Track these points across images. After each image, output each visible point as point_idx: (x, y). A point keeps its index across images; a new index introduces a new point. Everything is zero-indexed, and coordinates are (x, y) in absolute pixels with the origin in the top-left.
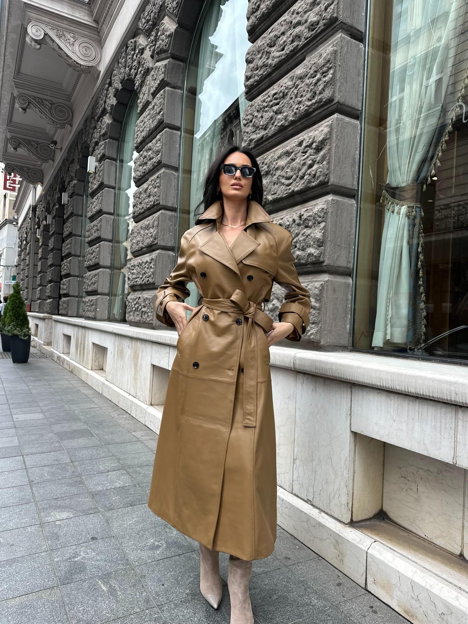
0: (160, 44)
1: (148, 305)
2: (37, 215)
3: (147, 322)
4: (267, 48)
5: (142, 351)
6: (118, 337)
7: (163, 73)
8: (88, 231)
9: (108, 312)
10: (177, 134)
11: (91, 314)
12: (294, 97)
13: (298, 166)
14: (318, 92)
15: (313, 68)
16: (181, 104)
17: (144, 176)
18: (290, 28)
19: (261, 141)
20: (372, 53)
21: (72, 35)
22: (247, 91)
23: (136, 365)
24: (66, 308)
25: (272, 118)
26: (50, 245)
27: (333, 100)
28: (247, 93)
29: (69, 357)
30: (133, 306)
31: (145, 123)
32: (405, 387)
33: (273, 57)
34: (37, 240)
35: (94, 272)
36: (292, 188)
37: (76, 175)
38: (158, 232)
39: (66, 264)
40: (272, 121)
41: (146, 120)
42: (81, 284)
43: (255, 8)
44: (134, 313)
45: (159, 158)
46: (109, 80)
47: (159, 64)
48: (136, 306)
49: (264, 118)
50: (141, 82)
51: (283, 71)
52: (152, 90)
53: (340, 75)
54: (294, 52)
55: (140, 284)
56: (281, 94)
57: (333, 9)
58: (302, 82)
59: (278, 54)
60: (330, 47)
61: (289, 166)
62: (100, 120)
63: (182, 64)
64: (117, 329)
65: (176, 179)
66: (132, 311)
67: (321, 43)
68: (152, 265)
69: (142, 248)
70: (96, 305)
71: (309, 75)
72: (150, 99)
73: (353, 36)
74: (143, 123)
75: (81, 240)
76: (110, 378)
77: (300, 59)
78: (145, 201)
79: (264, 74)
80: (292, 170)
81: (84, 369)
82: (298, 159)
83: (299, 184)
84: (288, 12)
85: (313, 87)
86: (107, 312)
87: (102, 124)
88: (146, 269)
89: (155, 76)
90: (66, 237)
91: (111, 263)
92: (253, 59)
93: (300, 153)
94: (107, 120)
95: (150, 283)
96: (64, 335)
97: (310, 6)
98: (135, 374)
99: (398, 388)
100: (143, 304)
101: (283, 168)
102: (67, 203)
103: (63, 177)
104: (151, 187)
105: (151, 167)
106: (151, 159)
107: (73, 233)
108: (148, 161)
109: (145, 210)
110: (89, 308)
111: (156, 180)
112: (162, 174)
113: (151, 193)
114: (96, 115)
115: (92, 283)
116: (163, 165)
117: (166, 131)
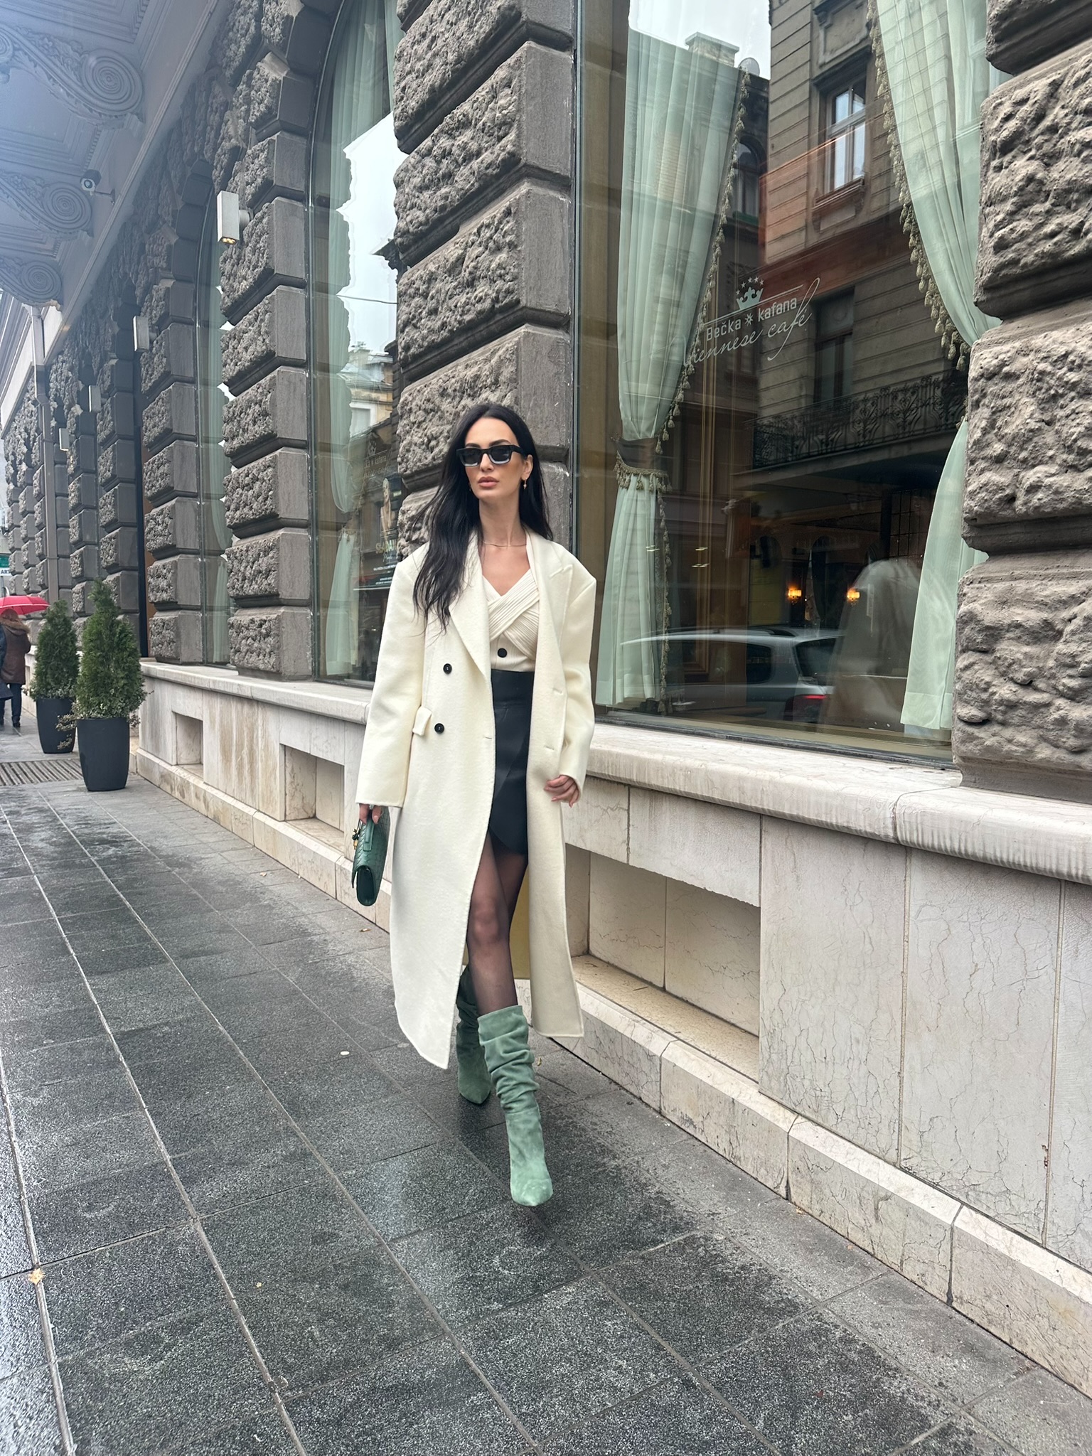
2: (52, 391)
8: (227, 422)
9: (313, 653)
10: (565, 60)
11: (264, 663)
17: (440, 221)
24: (171, 641)
26: (102, 468)
29: (202, 779)
34: (61, 459)
37: (168, 262)
38: (517, 401)
39: (160, 519)
45: (507, 150)
62: (244, 78)
65: (566, 218)
70: (276, 635)
74: (426, 42)
75: (197, 450)
81: (259, 816)
86: (309, 653)
87: (250, 86)
90: (150, 445)
91: (311, 513)
94: (270, 71)
96: (176, 714)
102: (148, 346)
103: (126, 274)
104: (481, 249)
105: (473, 185)
106: (469, 157)
107: (175, 431)
108: (458, 166)
109: (451, 331)
110: (256, 645)
111: (500, 223)
112: (523, 200)
113: (478, 273)
114: (228, 66)
115: (260, 572)
116: (524, 169)
117: (527, 52)
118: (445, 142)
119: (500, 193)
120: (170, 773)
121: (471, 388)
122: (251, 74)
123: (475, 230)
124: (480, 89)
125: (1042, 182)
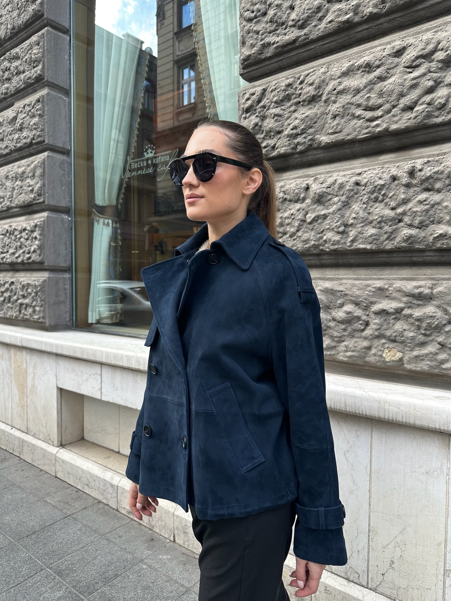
5: (35, 367)
13: (398, 89)
23: (22, 387)
36: (385, 126)
38: (44, 185)
40: (320, 15)
45: (38, 72)
48: (5, 294)
55: (12, 262)
61: (372, 89)
65: (67, 106)
68: (35, 234)
80: (381, 94)
82: (395, 76)
83: (400, 119)
88: (22, 240)
93: (400, 68)
95: (33, 261)
98: (21, 398)
100: (21, 293)
101: (358, 91)
104: (25, 115)
105: (21, 85)
109: (11, 150)
111: (35, 105)
112: (45, 96)
113: (24, 126)
116: (46, 83)
117: (47, 32)
118: (6, 64)
119: (35, 91)
121: (21, 177)
123: (22, 106)
124: (24, 43)
125: (261, 127)
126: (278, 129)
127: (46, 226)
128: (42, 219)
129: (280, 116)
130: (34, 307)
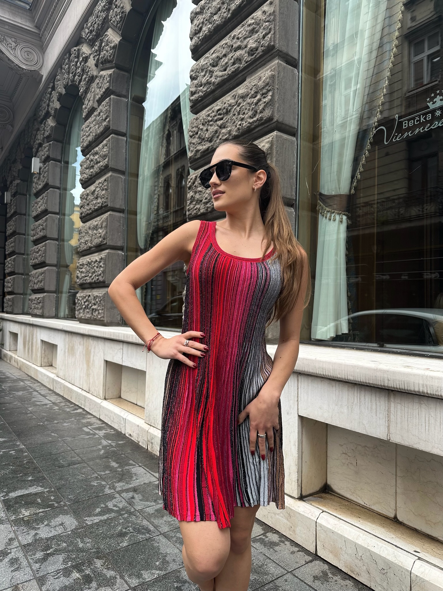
0: (105, 54)
1: (99, 302)
3: (97, 319)
4: (210, 67)
5: (95, 348)
6: (69, 335)
7: (108, 82)
8: (33, 230)
9: (56, 309)
10: (124, 140)
11: (39, 312)
12: (237, 114)
14: (258, 111)
15: (253, 89)
16: (126, 112)
17: (91, 178)
18: (231, 51)
19: (207, 152)
20: (305, 79)
21: (13, 39)
22: (192, 105)
23: (88, 362)
24: (11, 306)
25: (216, 132)
27: (272, 119)
28: (192, 107)
29: (16, 354)
30: (83, 303)
31: (90, 128)
32: (345, 376)
33: (216, 76)
35: (40, 270)
37: (18, 175)
38: (107, 232)
39: (10, 262)
40: (217, 135)
41: (92, 125)
42: (26, 282)
43: (197, 30)
44: (84, 311)
45: (106, 163)
46: (52, 84)
47: (103, 73)
48: (86, 304)
49: (209, 132)
50: (86, 88)
51: (225, 89)
52: (97, 97)
53: (278, 97)
54: (236, 73)
55: (90, 282)
56: (225, 110)
57: (271, 38)
58: (244, 101)
59: (221, 74)
60: (269, 71)
62: (43, 123)
63: (126, 74)
64: (67, 326)
65: (123, 183)
66: (82, 308)
67: (260, 67)
68: (101, 264)
69: (90, 248)
70: (43, 302)
71: (250, 96)
72: (96, 105)
73: (288, 62)
74: (89, 128)
75: (25, 238)
76: (61, 374)
77: (241, 79)
78: (92, 203)
79: (208, 90)
81: (33, 366)
84: (228, 36)
85: (254, 106)
86: (54, 309)
87: (45, 126)
88: (95, 267)
89: (100, 84)
90: (9, 236)
91: (57, 262)
92: (197, 76)
94: (51, 122)
95: (100, 281)
96: (10, 332)
97: (249, 33)
98: (88, 370)
99: (339, 376)
100: (93, 302)
102: (10, 202)
103: (5, 176)
104: (99, 189)
105: (98, 170)
106: (98, 162)
107: (17, 231)
108: (95, 164)
109: (92, 211)
110: (37, 306)
111: (104, 183)
112: (110, 177)
113: (98, 195)
114: (39, 117)
115: (39, 281)
116: (110, 168)
117: (112, 137)
118: (92, 157)
119: (105, 174)
120: (7, 354)
121: (96, 228)
122: (45, 122)
123: (98, 183)
125: (194, 198)
126: (200, 199)
127: (107, 259)
128: (105, 254)
129: (201, 191)
130: (99, 310)
